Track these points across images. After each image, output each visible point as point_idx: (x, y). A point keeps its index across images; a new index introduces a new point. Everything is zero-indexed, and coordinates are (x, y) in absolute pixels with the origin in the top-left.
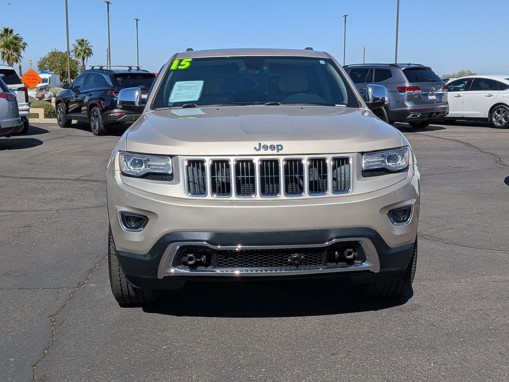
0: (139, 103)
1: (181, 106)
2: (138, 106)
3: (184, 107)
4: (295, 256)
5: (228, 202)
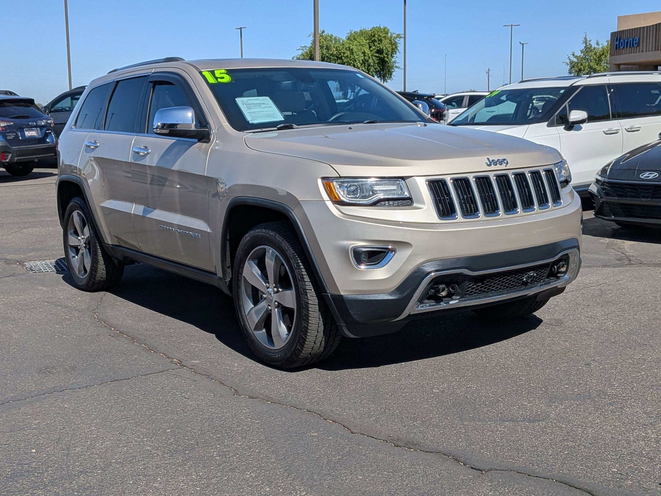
0: (195, 126)
1: (275, 127)
2: (195, 129)
3: (279, 129)
4: (531, 273)
5: (481, 222)
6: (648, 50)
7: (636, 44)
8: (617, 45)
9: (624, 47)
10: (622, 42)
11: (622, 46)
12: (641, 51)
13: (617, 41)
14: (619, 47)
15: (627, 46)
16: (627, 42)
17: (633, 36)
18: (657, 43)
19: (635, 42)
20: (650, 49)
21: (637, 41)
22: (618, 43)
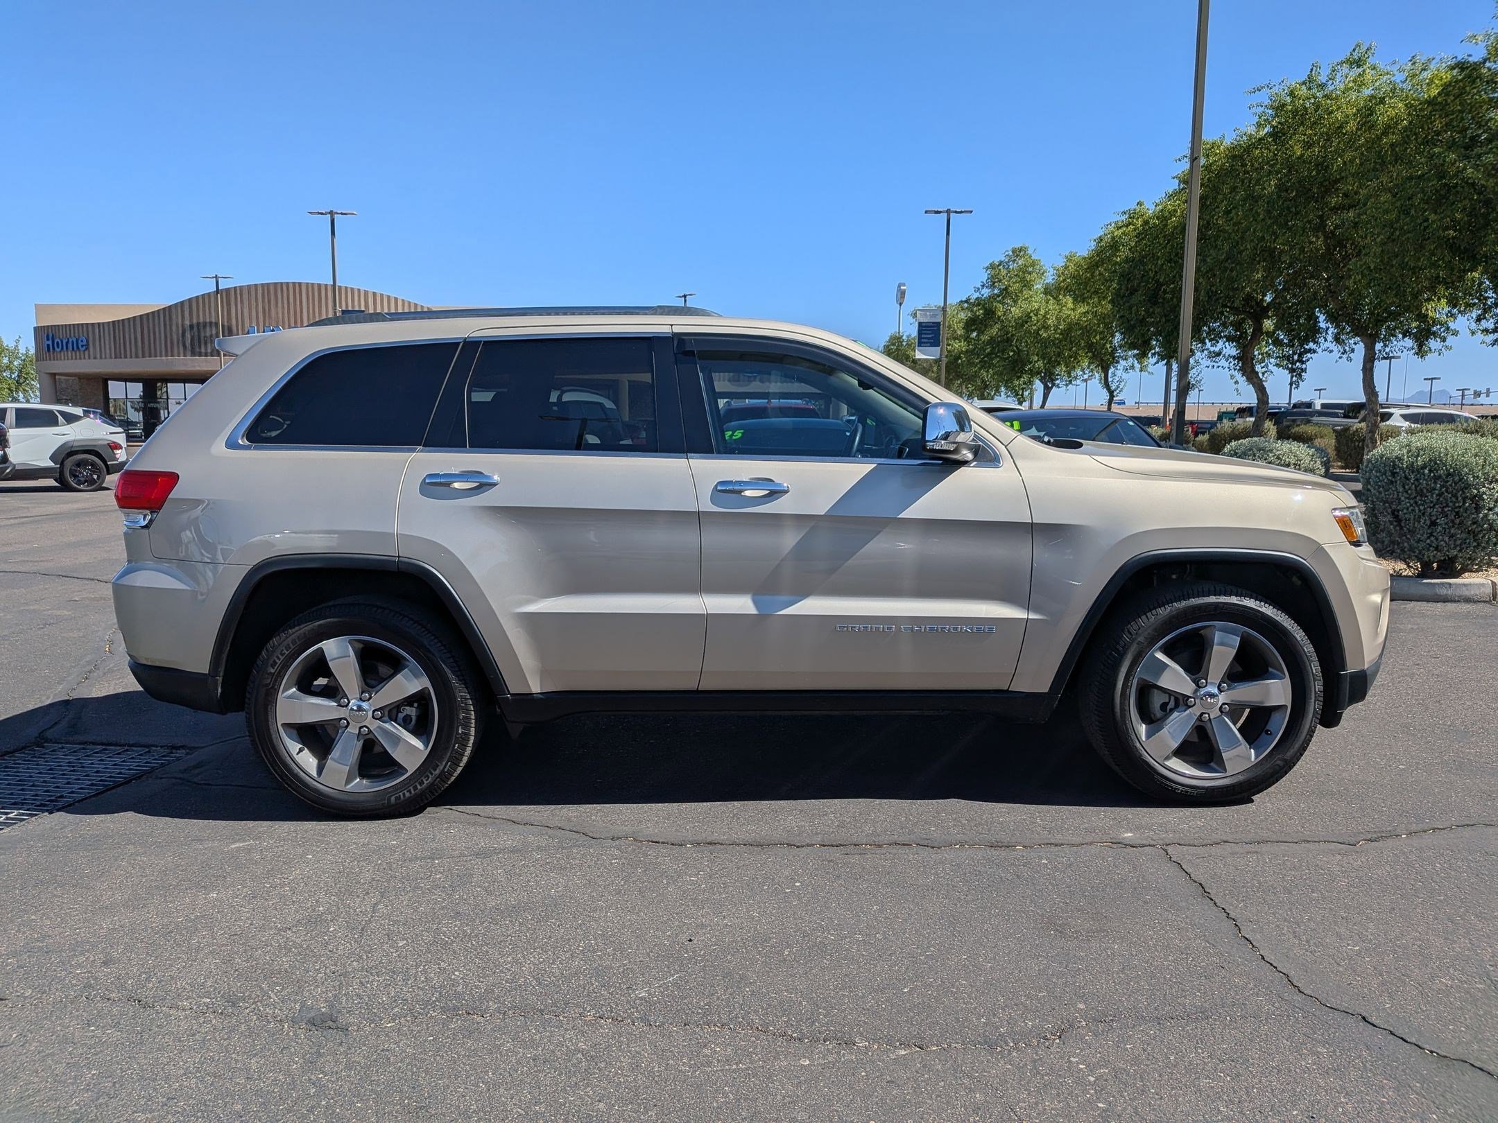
6: (103, 356)
7: (82, 346)
8: (48, 345)
9: (62, 348)
10: (58, 343)
11: (58, 347)
12: (92, 357)
13: (48, 340)
14: (54, 348)
15: (67, 348)
16: (67, 343)
17: (76, 335)
18: (118, 349)
19: (80, 344)
20: (108, 356)
21: (85, 343)
22: (50, 342)
